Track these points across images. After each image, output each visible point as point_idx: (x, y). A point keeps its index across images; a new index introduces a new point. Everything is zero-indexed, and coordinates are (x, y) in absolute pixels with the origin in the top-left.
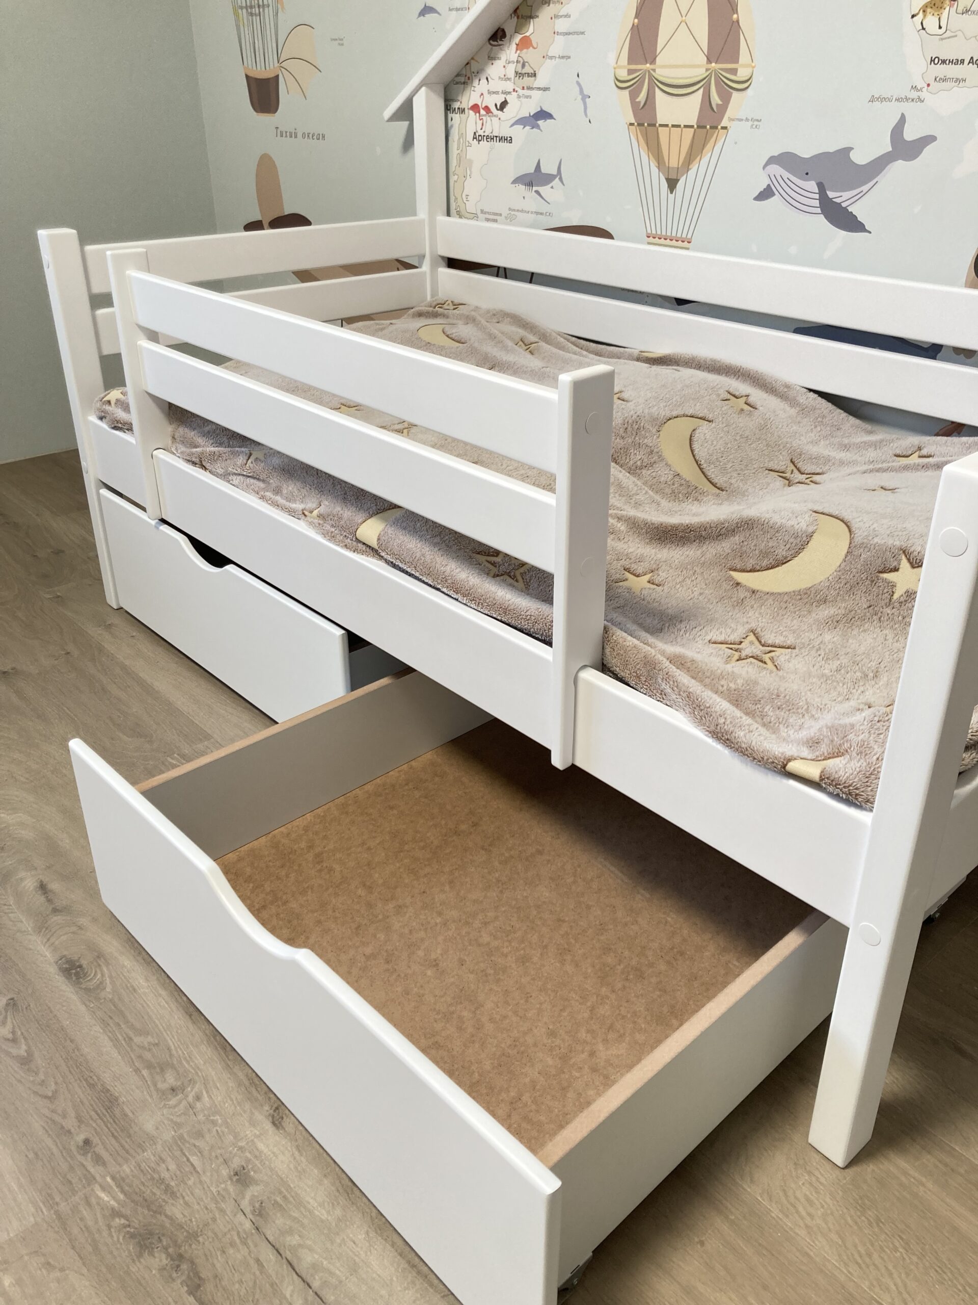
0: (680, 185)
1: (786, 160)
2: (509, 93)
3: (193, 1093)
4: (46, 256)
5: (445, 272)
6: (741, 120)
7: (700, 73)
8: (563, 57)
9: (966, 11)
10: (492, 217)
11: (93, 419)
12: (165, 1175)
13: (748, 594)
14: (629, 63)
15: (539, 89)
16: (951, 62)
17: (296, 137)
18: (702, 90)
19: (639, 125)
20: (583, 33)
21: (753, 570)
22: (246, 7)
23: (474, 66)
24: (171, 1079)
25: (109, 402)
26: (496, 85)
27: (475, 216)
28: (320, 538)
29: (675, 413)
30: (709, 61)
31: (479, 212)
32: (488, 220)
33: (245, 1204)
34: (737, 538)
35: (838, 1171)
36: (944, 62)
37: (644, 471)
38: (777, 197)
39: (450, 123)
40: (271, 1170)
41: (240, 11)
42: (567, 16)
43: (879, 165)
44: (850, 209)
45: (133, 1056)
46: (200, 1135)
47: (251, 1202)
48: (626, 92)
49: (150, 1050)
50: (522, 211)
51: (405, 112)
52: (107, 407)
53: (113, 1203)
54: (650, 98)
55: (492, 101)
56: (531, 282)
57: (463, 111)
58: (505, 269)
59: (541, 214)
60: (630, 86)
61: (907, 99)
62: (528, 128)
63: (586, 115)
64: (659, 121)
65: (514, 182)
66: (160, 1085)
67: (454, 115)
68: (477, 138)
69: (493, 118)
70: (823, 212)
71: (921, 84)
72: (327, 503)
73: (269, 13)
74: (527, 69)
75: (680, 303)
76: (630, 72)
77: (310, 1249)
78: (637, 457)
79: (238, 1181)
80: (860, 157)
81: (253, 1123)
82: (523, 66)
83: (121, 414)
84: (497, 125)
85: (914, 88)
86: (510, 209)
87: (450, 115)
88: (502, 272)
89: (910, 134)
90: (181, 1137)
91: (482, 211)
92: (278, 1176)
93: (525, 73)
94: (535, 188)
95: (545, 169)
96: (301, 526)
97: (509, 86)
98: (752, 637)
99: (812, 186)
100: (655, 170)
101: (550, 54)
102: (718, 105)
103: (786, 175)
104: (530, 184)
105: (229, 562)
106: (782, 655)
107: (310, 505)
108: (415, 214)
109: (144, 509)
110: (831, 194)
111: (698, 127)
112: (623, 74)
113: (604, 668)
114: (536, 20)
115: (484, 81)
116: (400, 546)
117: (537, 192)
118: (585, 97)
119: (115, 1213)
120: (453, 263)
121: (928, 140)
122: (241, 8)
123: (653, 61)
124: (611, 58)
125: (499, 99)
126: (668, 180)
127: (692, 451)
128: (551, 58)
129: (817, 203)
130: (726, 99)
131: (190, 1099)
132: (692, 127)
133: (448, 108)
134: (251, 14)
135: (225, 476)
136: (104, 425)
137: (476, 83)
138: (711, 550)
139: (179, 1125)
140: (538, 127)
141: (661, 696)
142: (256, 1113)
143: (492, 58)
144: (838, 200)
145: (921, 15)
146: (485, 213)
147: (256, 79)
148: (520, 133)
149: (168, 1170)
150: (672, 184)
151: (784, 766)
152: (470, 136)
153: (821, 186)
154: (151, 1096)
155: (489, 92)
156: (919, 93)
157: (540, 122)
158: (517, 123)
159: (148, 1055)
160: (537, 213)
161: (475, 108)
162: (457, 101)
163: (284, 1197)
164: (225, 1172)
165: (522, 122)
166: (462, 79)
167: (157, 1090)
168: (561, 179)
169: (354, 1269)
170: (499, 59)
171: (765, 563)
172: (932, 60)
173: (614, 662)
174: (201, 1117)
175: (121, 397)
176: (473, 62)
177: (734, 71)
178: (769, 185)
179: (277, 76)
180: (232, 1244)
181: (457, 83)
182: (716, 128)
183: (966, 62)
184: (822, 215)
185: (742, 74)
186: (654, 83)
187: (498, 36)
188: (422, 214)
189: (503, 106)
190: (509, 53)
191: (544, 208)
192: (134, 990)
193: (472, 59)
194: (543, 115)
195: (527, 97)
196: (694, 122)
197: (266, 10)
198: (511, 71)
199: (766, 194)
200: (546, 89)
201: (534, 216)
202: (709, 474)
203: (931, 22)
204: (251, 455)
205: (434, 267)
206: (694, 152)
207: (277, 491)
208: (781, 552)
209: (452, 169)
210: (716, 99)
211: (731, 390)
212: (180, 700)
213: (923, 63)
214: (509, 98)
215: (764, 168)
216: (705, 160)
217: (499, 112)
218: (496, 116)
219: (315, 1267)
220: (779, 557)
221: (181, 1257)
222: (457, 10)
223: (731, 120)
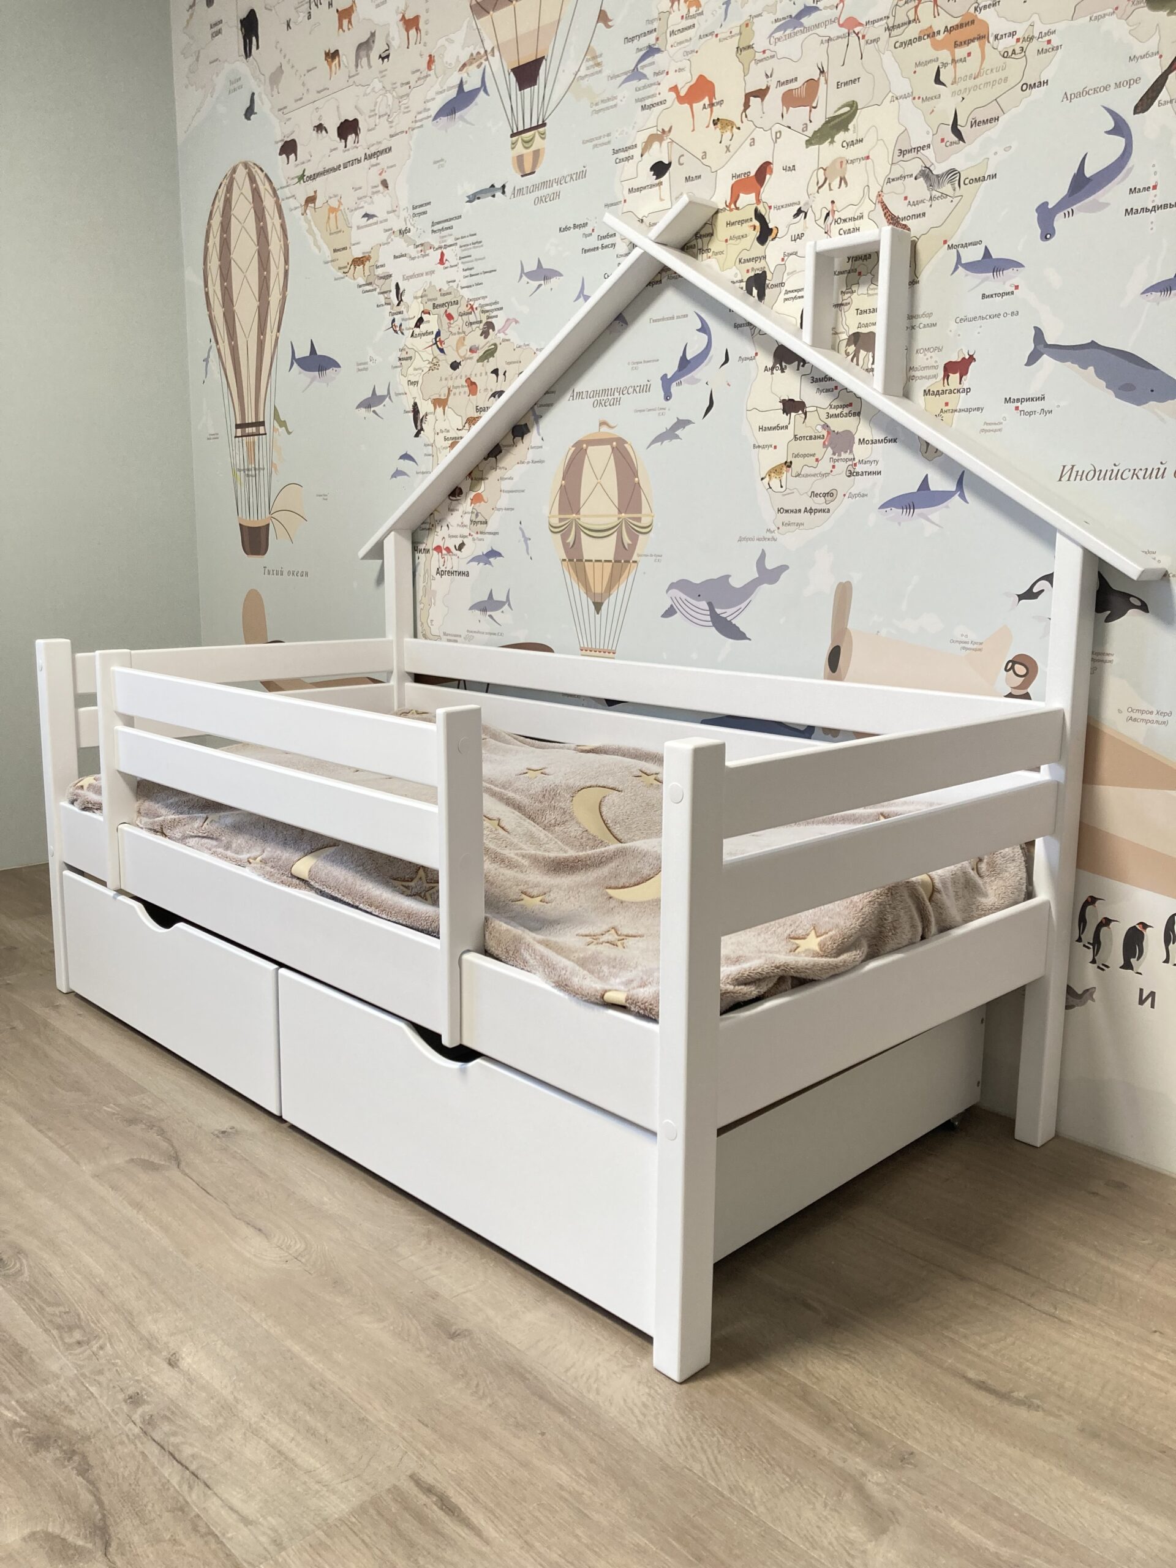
0: (604, 607)
1: (682, 585)
2: (466, 537)
3: (98, 1345)
4: (41, 660)
5: (411, 686)
6: (646, 556)
7: (614, 521)
8: (508, 509)
9: (798, 475)
10: (453, 638)
11: (65, 804)
12: (67, 1400)
13: (617, 904)
14: (560, 513)
15: (490, 533)
16: (792, 511)
17: (282, 574)
18: (616, 534)
19: (570, 560)
20: (523, 491)
21: (623, 887)
22: (244, 470)
23: (437, 516)
24: (77, 1335)
25: (82, 787)
26: (455, 530)
27: (439, 638)
28: (261, 879)
29: (588, 784)
30: (620, 512)
31: (442, 635)
32: (449, 641)
33: (136, 1417)
34: (613, 864)
35: (675, 1386)
36: (787, 511)
37: (557, 828)
38: (678, 615)
39: (417, 561)
40: (163, 1394)
41: (238, 473)
42: (511, 478)
43: (749, 589)
44: (734, 622)
45: (44, 1320)
46: (101, 1372)
47: (142, 1416)
48: (559, 535)
49: (60, 1316)
50: (478, 632)
51: (377, 552)
52: (80, 791)
53: (15, 1418)
54: (577, 540)
55: (451, 543)
56: (487, 692)
57: (428, 551)
58: (464, 681)
59: (494, 634)
60: (561, 531)
61: (765, 539)
62: (481, 564)
63: (528, 553)
64: (585, 557)
65: (471, 609)
66: (67, 1340)
67: (420, 555)
68: (439, 572)
69: (453, 557)
70: (714, 625)
71: (773, 528)
72: (269, 849)
73: (263, 476)
74: (480, 518)
75: (611, 703)
76: (561, 520)
77: (191, 1445)
78: (551, 817)
79: (131, 1403)
80: (737, 582)
81: (149, 1363)
82: (477, 515)
83: (93, 797)
84: (455, 562)
85: (769, 530)
86: (468, 631)
87: (417, 555)
88: (462, 683)
89: (770, 564)
90: (83, 1375)
91: (445, 634)
92: (168, 1398)
93: (479, 522)
94: (488, 613)
95: (496, 597)
96: (247, 872)
97: (466, 531)
98: (613, 931)
99: (704, 605)
100: (584, 596)
101: (498, 507)
102: (629, 545)
103: (684, 597)
104: (484, 610)
105: (178, 919)
106: (630, 942)
107: (254, 854)
108: (384, 636)
109: (103, 883)
110: (718, 611)
111: (615, 561)
112: (555, 522)
113: (486, 953)
114: (486, 481)
115: (445, 528)
116: (327, 874)
117: (490, 616)
118: (526, 540)
119: (16, 1424)
120: (419, 678)
121: (784, 568)
122: (240, 470)
123: (578, 512)
124: (546, 511)
125: (458, 542)
126: (594, 603)
127: (601, 813)
128: (499, 510)
129: (709, 618)
130: (635, 540)
131: (95, 1349)
132: (610, 561)
133: (415, 549)
134: (248, 475)
135: (183, 839)
136: (75, 809)
137: (438, 529)
138: (592, 875)
139: (81, 1367)
140: (490, 563)
141: (524, 965)
142: (155, 1357)
143: (451, 510)
144: (724, 616)
145: (767, 479)
146: (447, 635)
147: (249, 528)
148: (475, 568)
149: (68, 1395)
150: (598, 607)
151: (602, 997)
152: (434, 571)
153: (710, 604)
154: (58, 1348)
155: (450, 536)
156: (773, 534)
157: (491, 560)
158: (473, 560)
159: (59, 1320)
160: (491, 634)
161: (438, 549)
162: (422, 543)
163: (173, 1412)
164: (121, 1396)
165: (477, 559)
166: (427, 526)
167: (64, 1343)
168: (509, 605)
169: (229, 1457)
170: (457, 510)
171: (633, 881)
172: (779, 510)
173: (492, 945)
174: (103, 1361)
175: (94, 782)
176: (436, 513)
177: (639, 519)
178: (672, 606)
179: (268, 525)
180: (122, 1443)
181: (423, 529)
182: (629, 562)
183: (803, 511)
184: (714, 629)
185: (645, 521)
186: (579, 529)
187: (456, 493)
188: (391, 636)
189: (461, 547)
190: (465, 506)
191: (495, 628)
192: (51, 1275)
193: (436, 510)
194: (494, 553)
195: (480, 540)
196: (611, 558)
197: (262, 471)
198: (467, 520)
199: (670, 612)
200: (495, 534)
201: (488, 636)
202: (615, 831)
203: (775, 483)
204: (207, 818)
205: (401, 681)
206: (613, 581)
207: (228, 847)
208: (646, 871)
209: (419, 598)
210: (627, 540)
211: (643, 769)
212: (121, 1064)
213: (774, 512)
214: (465, 541)
215: (667, 592)
216: (622, 587)
217: (458, 552)
218: (455, 555)
219: (194, 1456)
220: (644, 875)
221: (74, 1452)
222: (423, 473)
223: (639, 555)
